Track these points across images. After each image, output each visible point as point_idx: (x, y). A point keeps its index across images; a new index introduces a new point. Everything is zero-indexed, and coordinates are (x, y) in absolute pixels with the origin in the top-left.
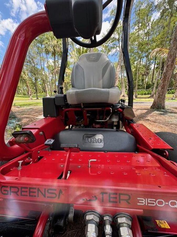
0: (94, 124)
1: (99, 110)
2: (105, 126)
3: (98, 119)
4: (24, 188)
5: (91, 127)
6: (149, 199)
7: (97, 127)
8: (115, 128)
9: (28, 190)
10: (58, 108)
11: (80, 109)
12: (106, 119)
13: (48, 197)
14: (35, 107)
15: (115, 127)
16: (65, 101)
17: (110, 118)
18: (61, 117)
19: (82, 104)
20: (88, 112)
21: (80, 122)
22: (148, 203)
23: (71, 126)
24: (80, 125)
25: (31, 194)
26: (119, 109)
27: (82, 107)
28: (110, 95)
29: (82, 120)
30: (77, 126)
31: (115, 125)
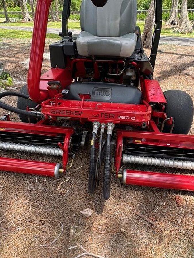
0: (106, 78)
1: (111, 63)
2: (119, 81)
3: (110, 72)
4: (63, 110)
5: (103, 81)
6: (123, 116)
7: (109, 82)
8: (132, 84)
9: (65, 111)
10: (67, 58)
11: (91, 60)
12: (119, 73)
13: (75, 115)
14: (13, 42)
15: (132, 82)
16: (74, 51)
17: (125, 72)
18: (69, 68)
19: (93, 56)
20: (99, 64)
21: (90, 74)
22: (122, 118)
23: (78, 78)
24: (90, 78)
25: (67, 113)
26: (133, 62)
27: (93, 58)
28: (122, 48)
29: (92, 72)
30: (85, 78)
31: (132, 80)
